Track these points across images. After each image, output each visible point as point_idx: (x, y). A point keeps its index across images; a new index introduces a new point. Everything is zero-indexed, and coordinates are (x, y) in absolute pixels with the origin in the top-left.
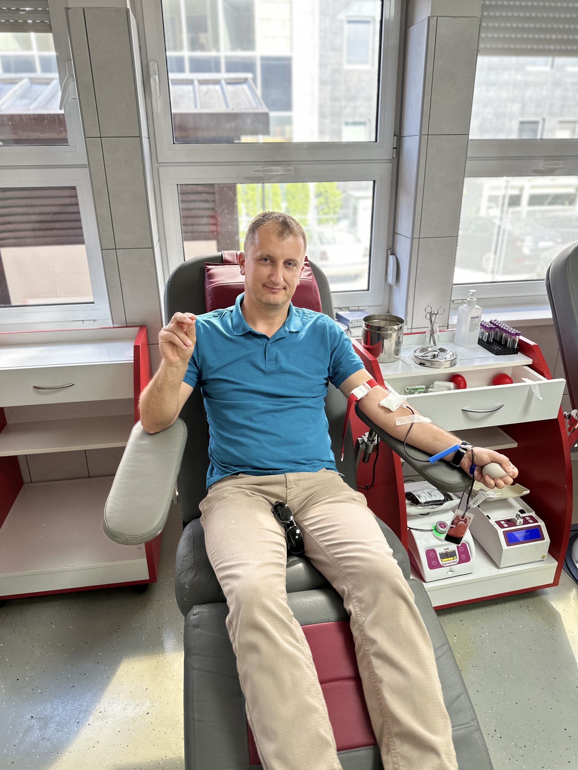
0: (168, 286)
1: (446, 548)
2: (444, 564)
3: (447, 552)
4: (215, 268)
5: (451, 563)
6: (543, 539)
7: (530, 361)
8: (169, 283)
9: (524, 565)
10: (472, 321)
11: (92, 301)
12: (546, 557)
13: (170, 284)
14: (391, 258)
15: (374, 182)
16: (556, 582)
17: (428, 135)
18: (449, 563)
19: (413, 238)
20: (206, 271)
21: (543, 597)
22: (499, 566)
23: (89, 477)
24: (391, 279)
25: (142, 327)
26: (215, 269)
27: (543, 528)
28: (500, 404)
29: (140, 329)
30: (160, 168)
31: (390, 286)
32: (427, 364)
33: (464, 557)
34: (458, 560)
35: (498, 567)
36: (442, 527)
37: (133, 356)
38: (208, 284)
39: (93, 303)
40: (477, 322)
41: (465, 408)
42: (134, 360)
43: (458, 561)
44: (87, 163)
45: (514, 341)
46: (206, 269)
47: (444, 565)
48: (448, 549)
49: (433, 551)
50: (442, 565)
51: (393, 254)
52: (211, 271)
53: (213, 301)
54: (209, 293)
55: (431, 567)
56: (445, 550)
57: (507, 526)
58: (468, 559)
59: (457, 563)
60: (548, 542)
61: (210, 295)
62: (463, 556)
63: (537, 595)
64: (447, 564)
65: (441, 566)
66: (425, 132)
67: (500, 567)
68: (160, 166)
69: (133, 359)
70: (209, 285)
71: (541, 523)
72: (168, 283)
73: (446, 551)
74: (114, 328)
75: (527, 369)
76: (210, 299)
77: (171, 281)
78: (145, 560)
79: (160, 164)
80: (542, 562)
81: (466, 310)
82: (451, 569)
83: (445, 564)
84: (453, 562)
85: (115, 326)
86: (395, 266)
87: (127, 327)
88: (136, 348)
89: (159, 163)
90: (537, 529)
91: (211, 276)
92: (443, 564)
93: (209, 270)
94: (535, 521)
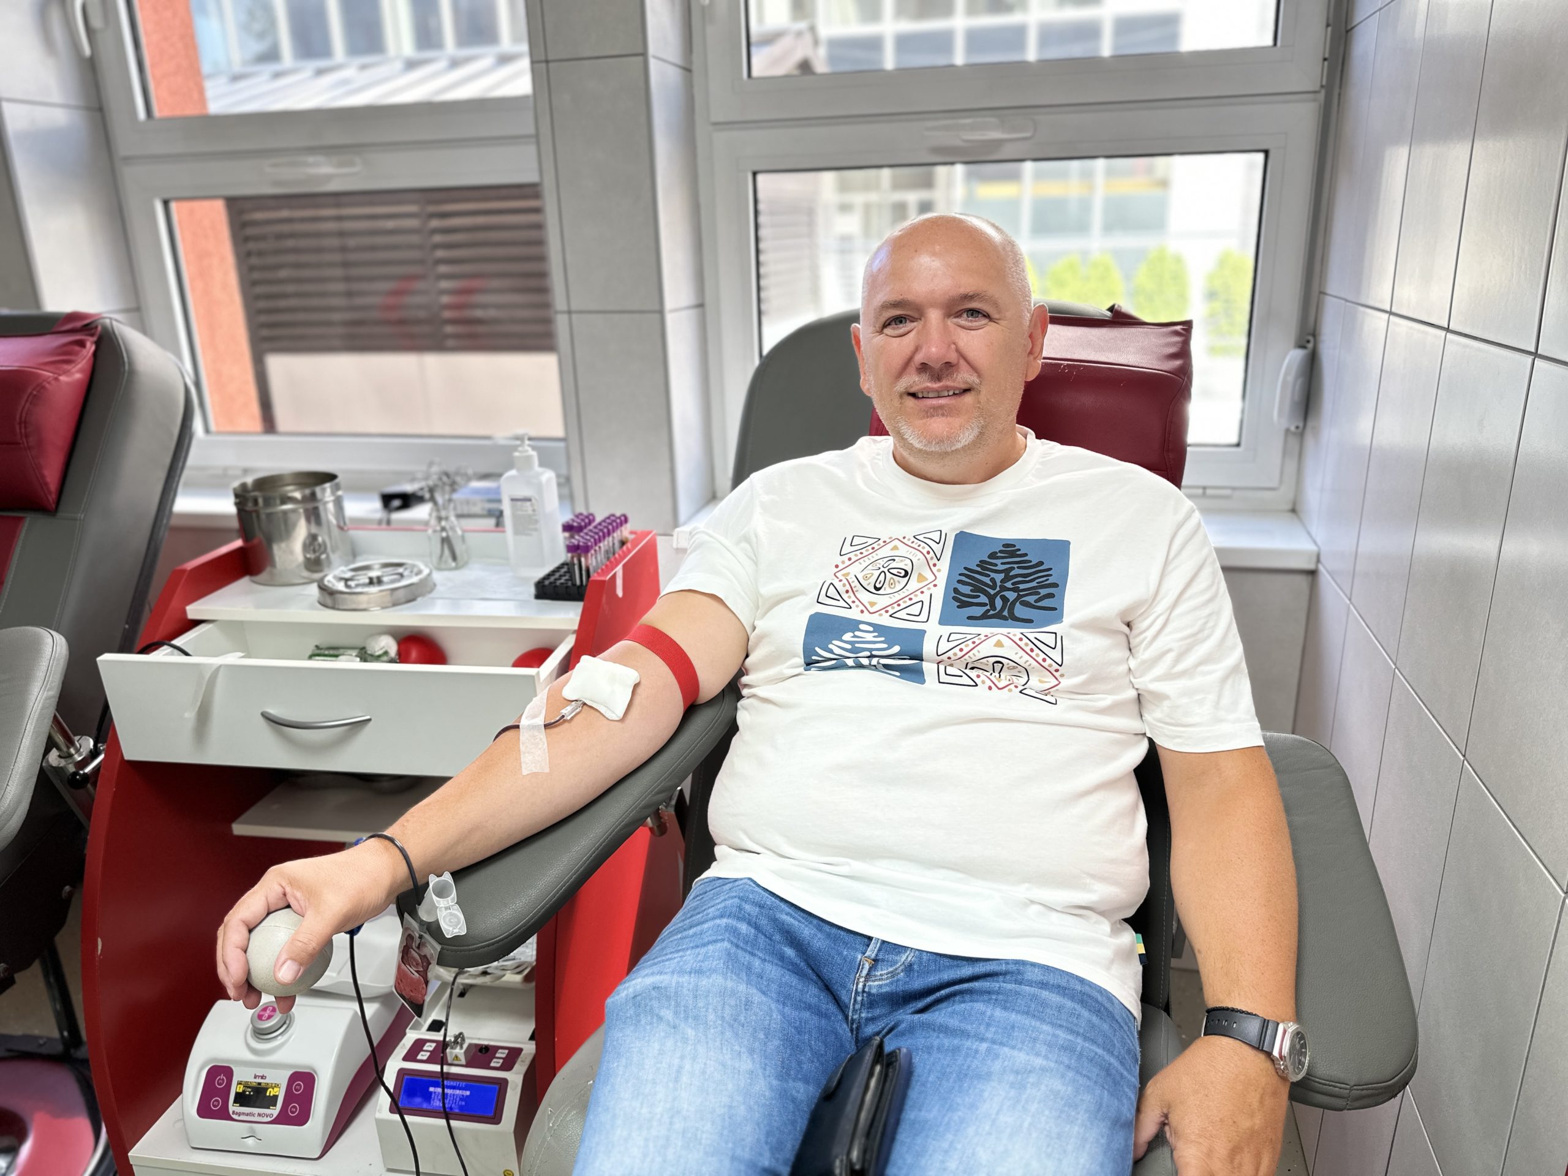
1: (260, 1072)
2: (237, 1114)
3: (259, 1084)
5: (253, 1115)
6: (499, 1122)
18: (247, 1115)
27: (516, 1091)
33: (294, 1110)
34: (277, 1113)
43: (277, 1116)
47: (234, 1117)
48: (263, 1077)
49: (228, 1072)
50: (231, 1113)
55: (204, 1111)
56: (255, 1077)
58: (301, 1119)
59: (269, 1119)
62: (294, 1107)
64: (244, 1114)
65: (228, 1117)
67: (387, 1166)
73: (259, 1080)
82: (252, 1130)
83: (239, 1114)
84: (259, 1115)
90: (497, 1088)
92: (233, 1112)
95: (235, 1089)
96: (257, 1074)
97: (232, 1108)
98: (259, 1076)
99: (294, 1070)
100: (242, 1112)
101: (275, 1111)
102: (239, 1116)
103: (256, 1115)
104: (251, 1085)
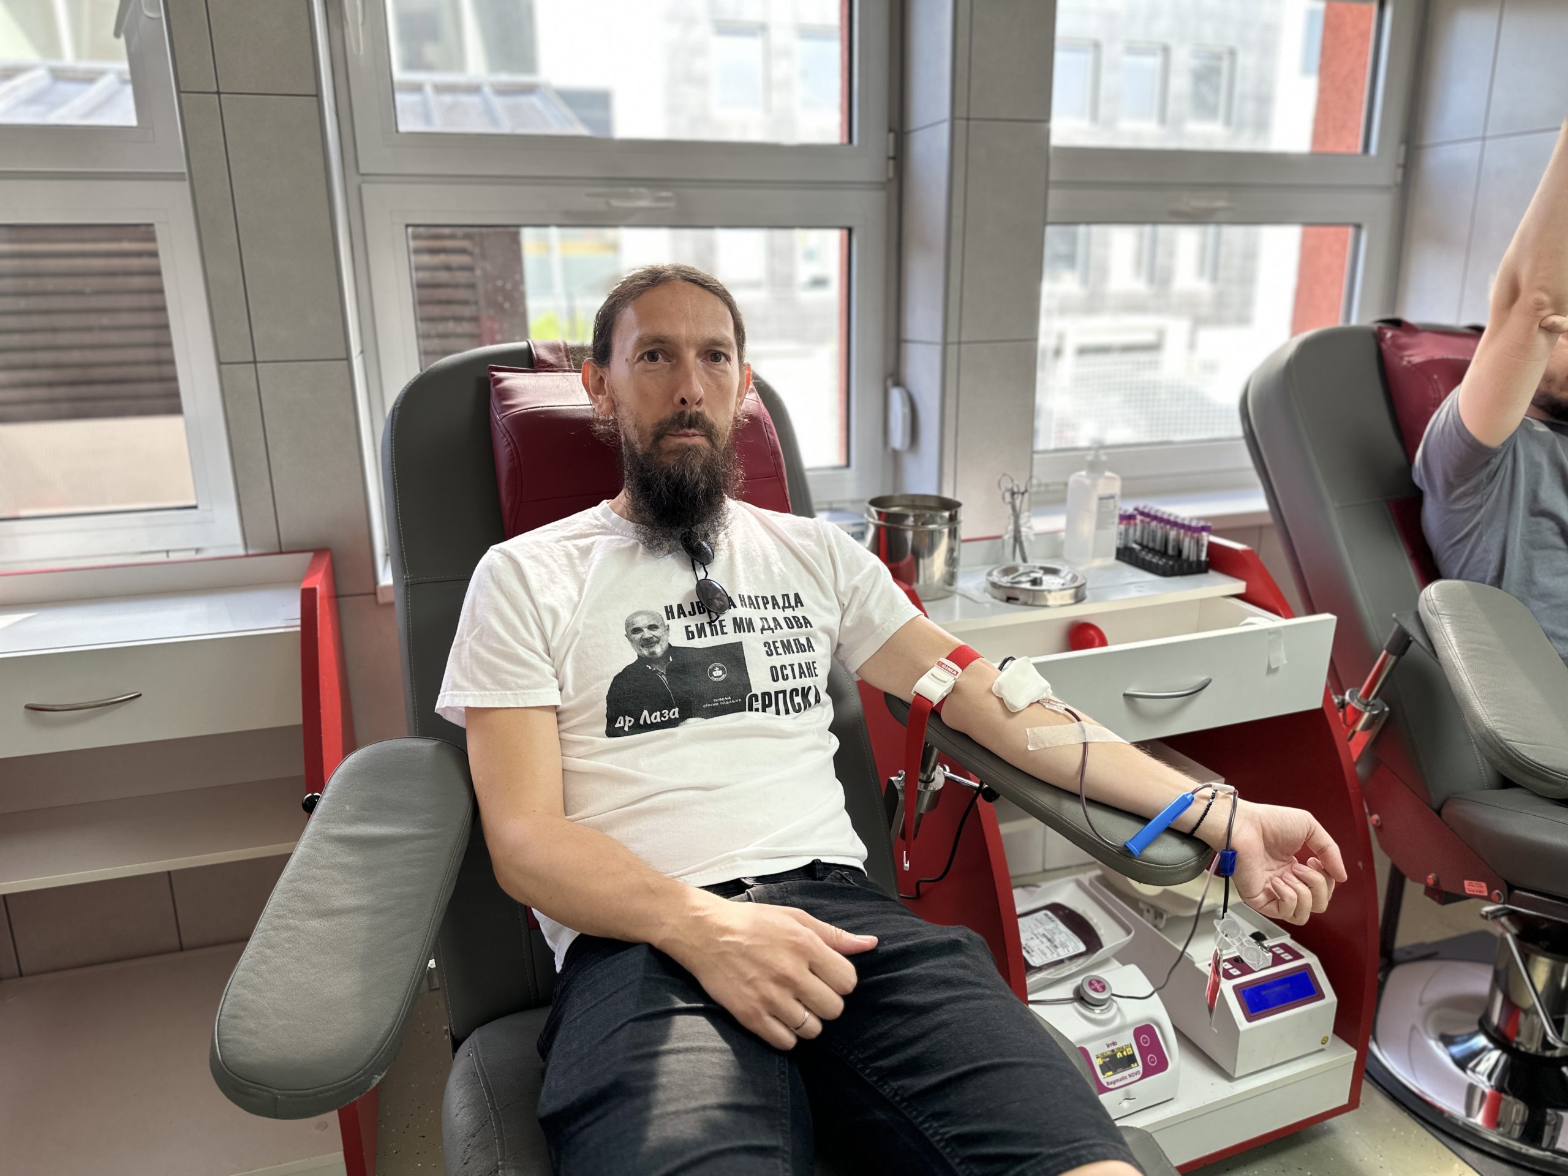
0: (392, 420)
1: (1109, 1040)
2: (1111, 1083)
3: (1114, 1050)
4: (515, 378)
5: (1125, 1078)
6: (1322, 996)
7: (1240, 587)
8: (396, 413)
9: (1284, 1066)
10: (1100, 506)
11: (193, 503)
12: (1329, 1041)
13: (399, 415)
14: (896, 397)
15: (850, 231)
16: (1354, 1102)
17: (968, 119)
18: (1120, 1080)
19: (945, 344)
20: (492, 384)
21: (1326, 1141)
22: (1231, 1074)
23: (182, 949)
24: (898, 438)
25: (320, 551)
26: (513, 380)
27: (1318, 969)
28: (1203, 678)
29: (314, 557)
30: (364, 187)
31: (896, 455)
32: (1022, 597)
33: (1152, 1060)
34: (1140, 1068)
35: (1229, 1077)
36: (1096, 990)
37: (299, 615)
38: (499, 411)
39: (195, 507)
40: (1112, 508)
41: (1130, 691)
42: (303, 625)
43: (1141, 1071)
44: (185, 170)
45: (1198, 543)
46: (492, 379)
47: (1111, 1086)
48: (1114, 1044)
49: (1083, 1051)
50: (1106, 1085)
51: (898, 383)
52: (506, 384)
53: (516, 448)
54: (504, 431)
56: (1108, 1046)
57: (1238, 973)
58: (1162, 1065)
59: (1139, 1076)
60: (1333, 1003)
61: (507, 436)
62: (1151, 1057)
63: (1314, 1137)
64: (1117, 1080)
65: (1106, 1090)
66: (961, 112)
67: (1236, 1076)
68: (364, 182)
69: (299, 622)
70: (503, 412)
71: (1310, 959)
72: (393, 414)
73: (1112, 1048)
74: (247, 556)
75: (1237, 604)
76: (509, 444)
77: (399, 407)
78: (340, 1155)
79: (366, 178)
80: (1320, 1054)
81: (1088, 482)
82: (1128, 1093)
83: (1114, 1083)
84: (1130, 1076)
85: (250, 552)
86: (907, 410)
87: (281, 553)
88: (308, 598)
89: (363, 175)
90: (1305, 974)
91: (505, 394)
92: (1108, 1083)
93: (500, 380)
94: (1297, 956)
95: (1097, 1063)
96: (1108, 1043)
97: (1104, 1079)
98: (1111, 1044)
99: (1135, 1027)
100: (1114, 1079)
101: (1138, 1068)
102: (1115, 1083)
103: (1128, 1077)
104: (1106, 1055)
